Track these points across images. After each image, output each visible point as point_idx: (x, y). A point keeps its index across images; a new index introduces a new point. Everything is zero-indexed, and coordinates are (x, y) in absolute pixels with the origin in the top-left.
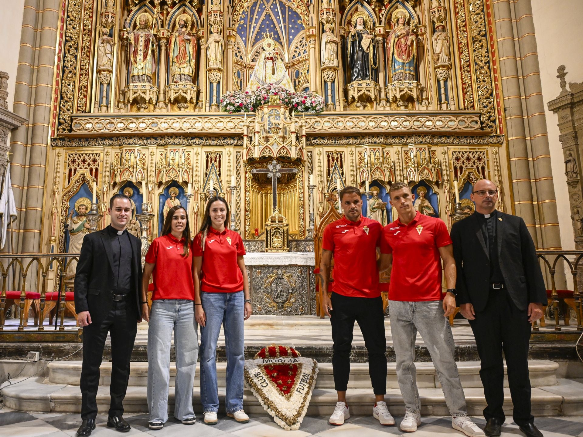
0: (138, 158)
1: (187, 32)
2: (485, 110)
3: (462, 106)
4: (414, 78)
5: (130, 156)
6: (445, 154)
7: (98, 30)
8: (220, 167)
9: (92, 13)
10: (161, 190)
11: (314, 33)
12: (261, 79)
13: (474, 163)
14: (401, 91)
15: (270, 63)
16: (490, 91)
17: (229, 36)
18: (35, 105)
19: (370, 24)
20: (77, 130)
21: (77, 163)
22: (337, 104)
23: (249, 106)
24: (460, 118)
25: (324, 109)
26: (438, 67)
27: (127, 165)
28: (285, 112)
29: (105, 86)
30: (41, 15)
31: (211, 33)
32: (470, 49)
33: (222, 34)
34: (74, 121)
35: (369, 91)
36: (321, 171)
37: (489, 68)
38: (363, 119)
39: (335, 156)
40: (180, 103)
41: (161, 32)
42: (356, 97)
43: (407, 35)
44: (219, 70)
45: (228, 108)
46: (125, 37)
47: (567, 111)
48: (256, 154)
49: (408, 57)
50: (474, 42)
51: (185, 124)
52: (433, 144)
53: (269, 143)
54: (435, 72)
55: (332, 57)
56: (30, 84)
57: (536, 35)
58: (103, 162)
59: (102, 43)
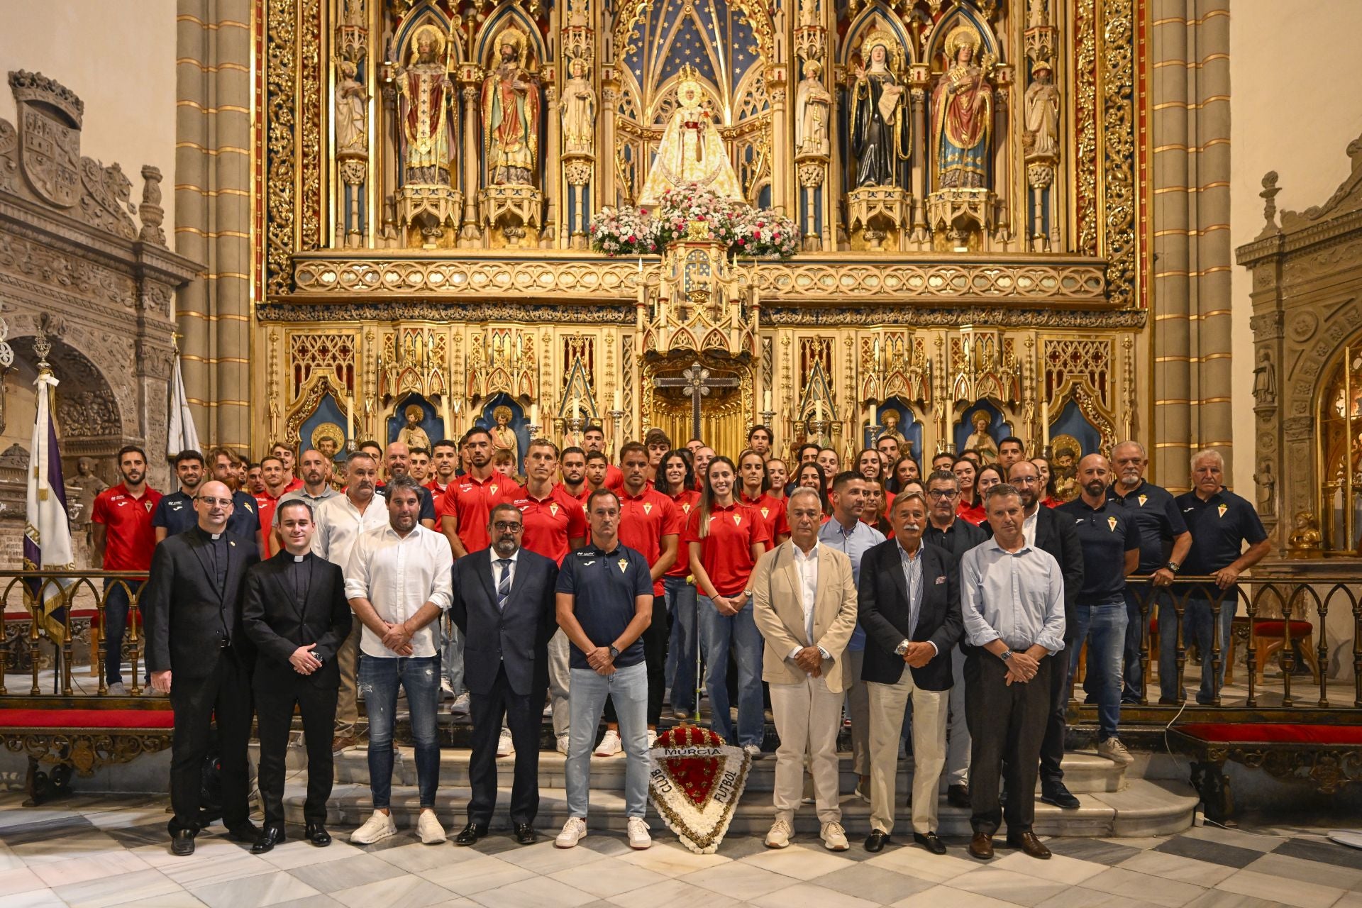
0: (431, 346)
1: (519, 72)
2: (1118, 256)
3: (1074, 247)
4: (985, 180)
5: (414, 342)
6: (1031, 345)
7: (332, 65)
8: (591, 367)
9: (319, 26)
10: (478, 411)
11: (783, 78)
12: (673, 171)
13: (1086, 365)
14: (954, 209)
15: (691, 135)
16: (1129, 218)
17: (607, 82)
18: (219, 236)
20: (306, 289)
21: (310, 354)
22: (825, 236)
23: (649, 241)
24: (1066, 273)
25: (799, 248)
26: (1032, 161)
27: (409, 360)
28: (720, 255)
29: (355, 189)
30: (212, 34)
31: (569, 76)
32: (1098, 122)
33: (591, 79)
34: (299, 267)
35: (891, 209)
36: (788, 377)
37: (1132, 167)
38: (876, 271)
39: (817, 347)
40: (509, 226)
41: (465, 70)
42: (864, 222)
43: (975, 87)
44: (587, 159)
45: (606, 245)
46: (389, 80)
47: (1270, 270)
48: (662, 346)
49: (973, 136)
50: (1107, 109)
51: (521, 276)
52: (1009, 325)
53: (687, 322)
54: (1026, 169)
55: (818, 136)
56: (205, 189)
58: (361, 352)
59: (344, 97)
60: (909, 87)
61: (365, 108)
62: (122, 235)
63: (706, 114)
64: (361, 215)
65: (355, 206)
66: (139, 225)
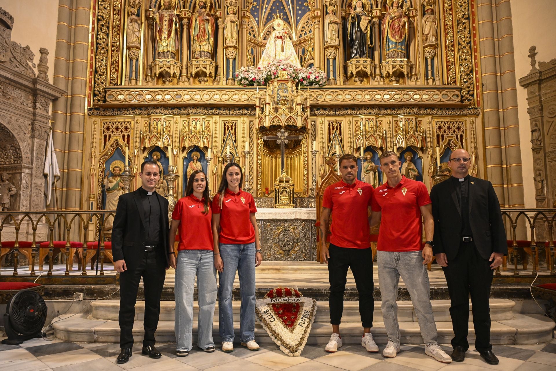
0: (165, 126)
1: (206, 12)
2: (465, 85)
3: (446, 82)
4: (406, 56)
5: (157, 124)
6: (429, 123)
7: (126, 10)
8: (235, 134)
10: (185, 154)
11: (319, 15)
12: (272, 55)
13: (454, 132)
14: (393, 68)
15: (279, 41)
16: (470, 68)
17: (244, 17)
18: (73, 79)
19: (368, 7)
20: (110, 101)
21: (111, 130)
22: (338, 79)
23: (261, 80)
24: (444, 92)
25: (327, 83)
26: (426, 47)
27: (154, 132)
28: (292, 86)
29: (134, 61)
31: (228, 14)
32: (454, 30)
33: (237, 15)
34: (108, 93)
35: (366, 68)
36: (322, 138)
37: (470, 47)
38: (360, 92)
39: (335, 125)
40: (201, 77)
41: (183, 12)
42: (354, 73)
43: (400, 17)
44: (235, 47)
45: (243, 82)
46: (151, 17)
47: (536, 87)
48: (267, 123)
49: (401, 37)
50: (458, 24)
51: (205, 96)
52: (420, 115)
53: (278, 113)
54: (424, 51)
55: (334, 37)
56: (68, 60)
57: (512, 18)
58: (134, 129)
59: (131, 22)
60: (373, 18)
61: (140, 28)
62: (28, 76)
63: (286, 33)
64: (136, 72)
65: (134, 68)
66: (37, 73)
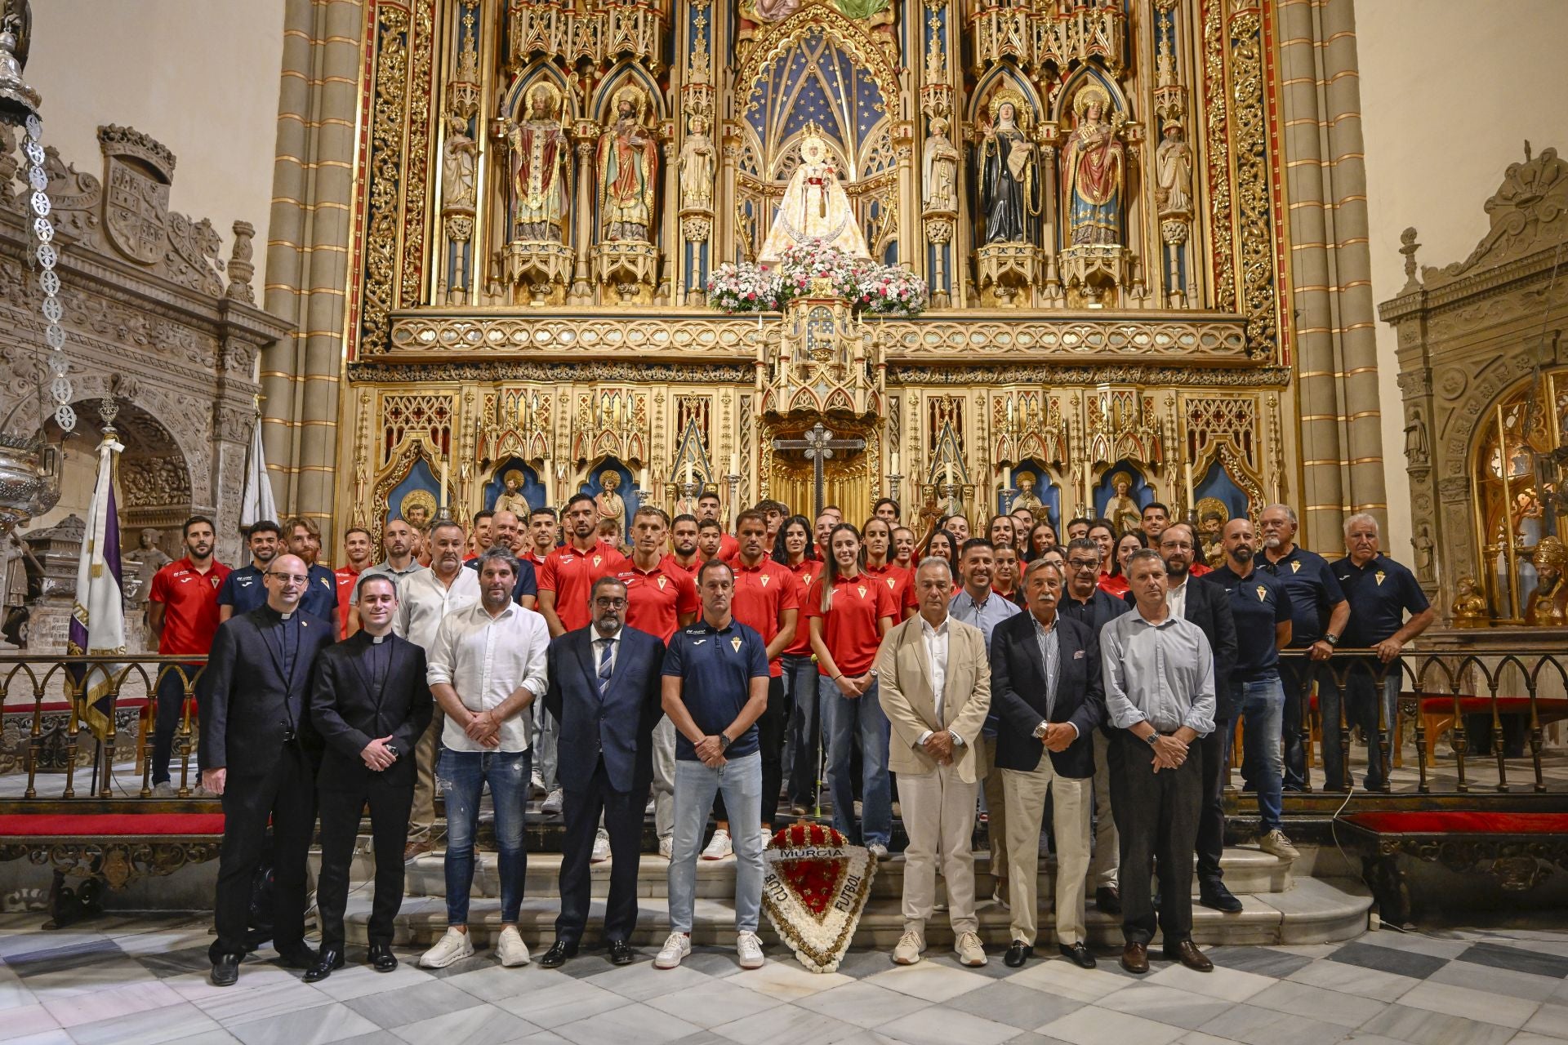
0: (534, 407)
1: (637, 128)
2: (1257, 312)
3: (1212, 303)
4: (1118, 236)
5: (517, 403)
6: (1171, 404)
7: (442, 120)
8: (706, 428)
9: (430, 82)
10: (583, 476)
11: (910, 135)
12: (796, 227)
13: (1230, 424)
14: (1087, 266)
15: (815, 190)
16: (1267, 274)
17: (728, 139)
18: (312, 293)
20: (403, 348)
21: (403, 417)
22: (954, 292)
23: (769, 298)
24: (1205, 330)
25: (927, 305)
26: (1166, 217)
27: (510, 424)
28: (844, 312)
29: (460, 245)
30: (317, 90)
31: (689, 132)
32: (1232, 179)
33: (712, 135)
34: (397, 326)
35: (1022, 265)
36: (916, 439)
37: (1268, 223)
38: (1007, 328)
39: (947, 407)
40: (622, 283)
41: (581, 126)
42: (995, 279)
43: (1105, 144)
44: (706, 215)
45: (724, 302)
47: (1415, 326)
48: (783, 406)
49: (1105, 192)
50: (1240, 166)
51: (633, 334)
52: (1147, 383)
53: (809, 381)
54: (1160, 226)
55: (945, 192)
56: (299, 246)
57: (1366, 157)
58: (459, 415)
59: (452, 152)
60: (1038, 144)
61: (474, 164)
62: (207, 293)
63: (830, 171)
64: (465, 272)
65: (459, 262)
66: (226, 281)
